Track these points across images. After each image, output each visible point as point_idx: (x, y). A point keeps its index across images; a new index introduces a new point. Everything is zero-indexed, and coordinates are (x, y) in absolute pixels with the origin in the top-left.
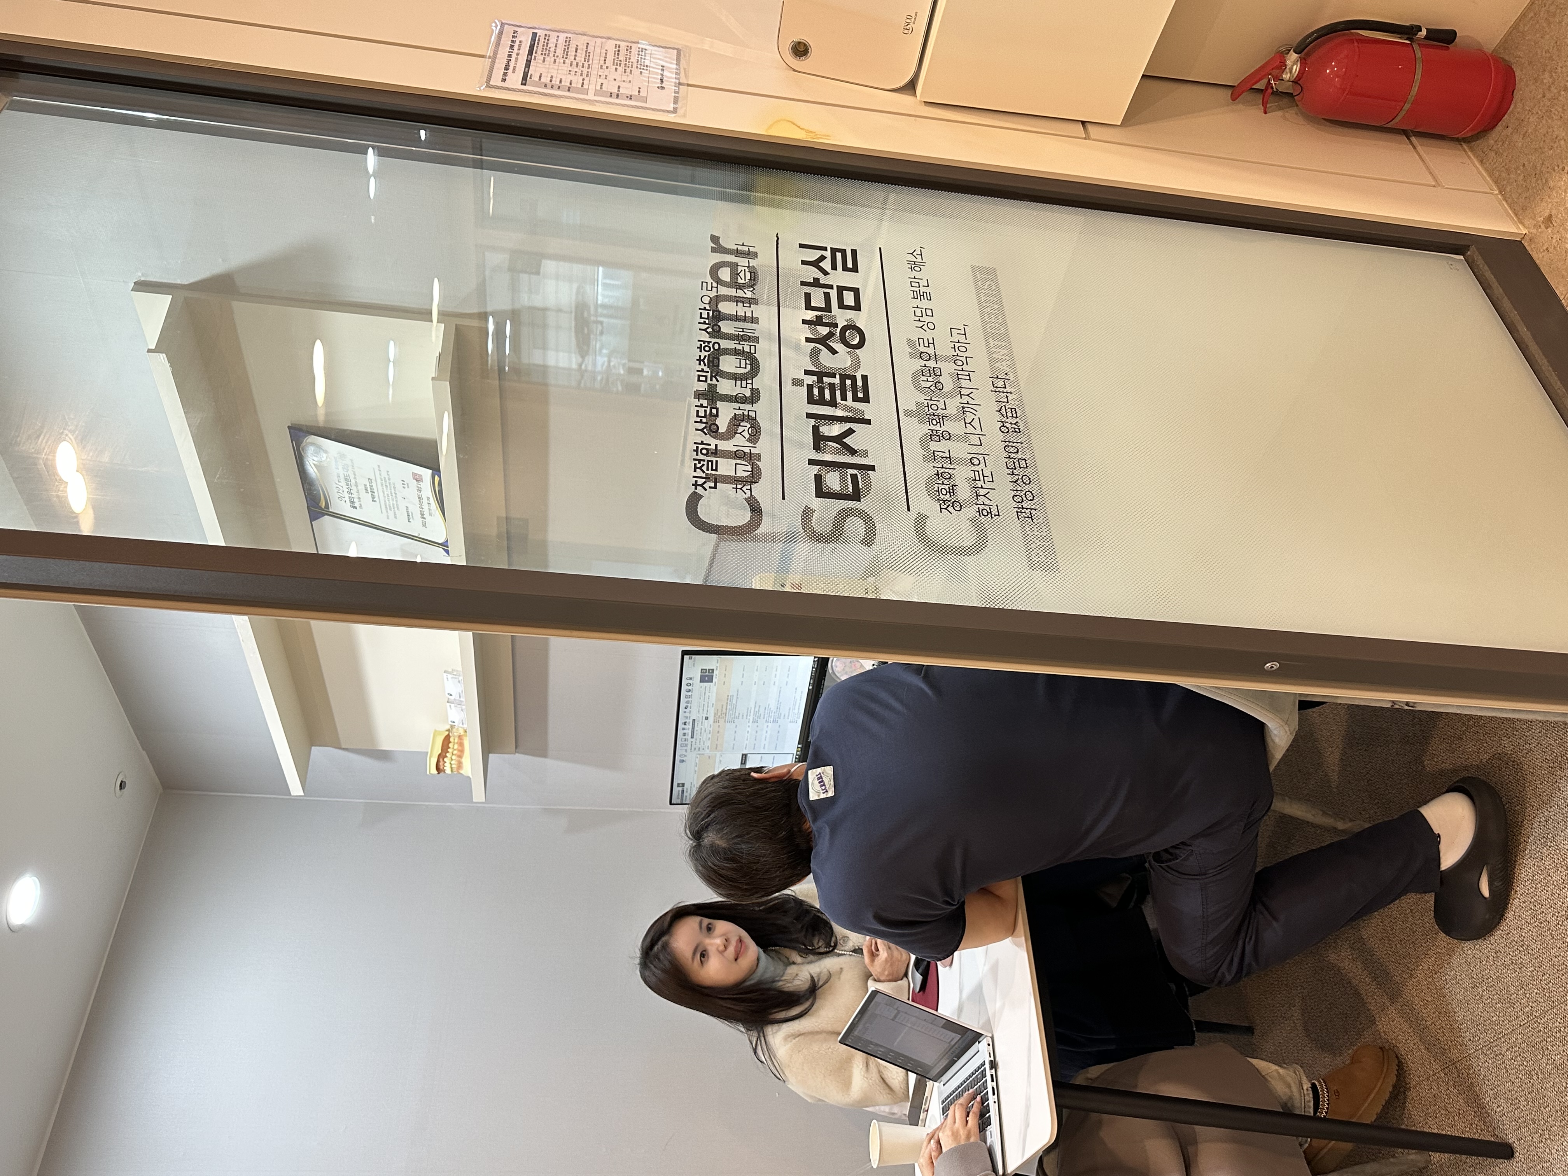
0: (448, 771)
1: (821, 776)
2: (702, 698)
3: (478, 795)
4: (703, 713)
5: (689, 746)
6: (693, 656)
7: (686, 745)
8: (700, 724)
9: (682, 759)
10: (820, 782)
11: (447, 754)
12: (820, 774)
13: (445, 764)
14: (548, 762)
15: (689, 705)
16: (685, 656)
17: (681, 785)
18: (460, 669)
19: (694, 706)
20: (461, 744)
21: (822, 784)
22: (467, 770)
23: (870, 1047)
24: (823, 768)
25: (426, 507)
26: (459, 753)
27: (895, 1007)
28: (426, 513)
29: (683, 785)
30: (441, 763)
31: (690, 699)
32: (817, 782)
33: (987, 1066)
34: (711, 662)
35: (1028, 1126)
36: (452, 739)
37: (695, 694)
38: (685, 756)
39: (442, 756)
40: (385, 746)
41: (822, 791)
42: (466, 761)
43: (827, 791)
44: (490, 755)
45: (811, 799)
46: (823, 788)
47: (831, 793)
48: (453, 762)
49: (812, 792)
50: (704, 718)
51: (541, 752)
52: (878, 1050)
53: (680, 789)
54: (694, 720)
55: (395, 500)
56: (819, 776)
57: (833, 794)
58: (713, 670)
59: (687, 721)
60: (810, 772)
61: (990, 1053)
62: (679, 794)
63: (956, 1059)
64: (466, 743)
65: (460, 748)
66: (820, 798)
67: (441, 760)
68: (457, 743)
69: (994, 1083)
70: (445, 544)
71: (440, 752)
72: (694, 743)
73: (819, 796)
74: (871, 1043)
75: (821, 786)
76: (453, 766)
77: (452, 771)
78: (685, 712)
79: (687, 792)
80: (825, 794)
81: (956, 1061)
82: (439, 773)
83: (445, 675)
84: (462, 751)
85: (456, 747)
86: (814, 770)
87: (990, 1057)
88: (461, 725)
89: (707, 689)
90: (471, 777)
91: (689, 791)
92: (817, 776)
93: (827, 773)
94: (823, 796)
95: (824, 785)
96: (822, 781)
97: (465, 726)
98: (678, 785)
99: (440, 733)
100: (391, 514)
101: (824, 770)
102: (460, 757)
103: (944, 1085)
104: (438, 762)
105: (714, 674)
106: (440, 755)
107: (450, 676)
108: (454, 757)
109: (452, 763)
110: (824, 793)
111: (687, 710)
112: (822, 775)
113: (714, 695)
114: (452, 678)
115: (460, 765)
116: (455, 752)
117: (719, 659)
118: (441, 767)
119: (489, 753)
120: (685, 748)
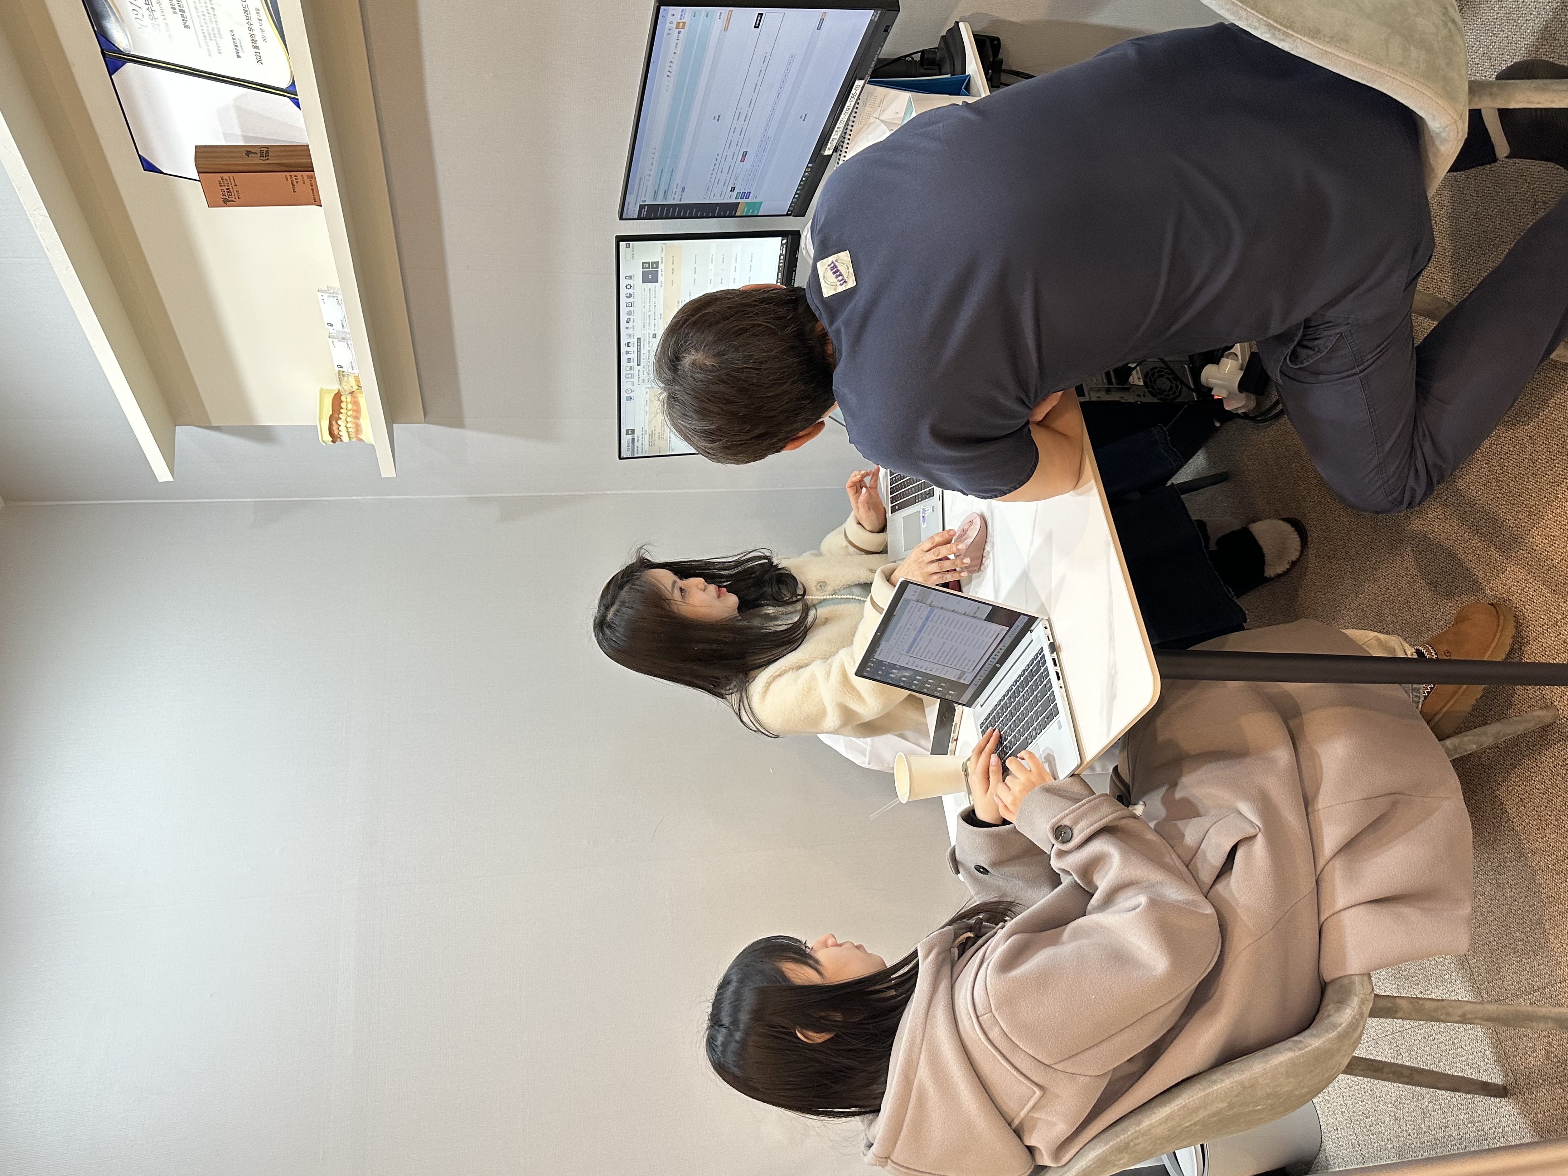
0: (345, 438)
1: (835, 265)
2: (647, 306)
3: (387, 470)
4: (649, 329)
5: (636, 377)
6: (631, 243)
7: (633, 377)
8: (647, 345)
9: (629, 395)
10: (834, 273)
11: (341, 416)
12: (833, 262)
13: (340, 429)
14: (468, 435)
15: (631, 317)
16: (621, 243)
17: (630, 432)
18: (337, 285)
19: (637, 318)
20: (356, 403)
21: (838, 274)
22: (367, 435)
23: (892, 673)
24: (836, 255)
25: (256, 26)
26: (355, 414)
27: (929, 602)
28: (258, 37)
29: (633, 431)
30: (335, 427)
31: (631, 309)
32: (830, 273)
33: (1047, 651)
34: (654, 251)
35: (1115, 697)
36: (343, 398)
37: (637, 300)
38: (633, 391)
39: (334, 418)
40: (265, 419)
41: (839, 283)
42: (365, 422)
43: (845, 282)
44: (394, 425)
45: (825, 295)
46: (840, 278)
47: (851, 283)
48: (349, 425)
49: (826, 287)
50: (651, 336)
51: (456, 420)
52: (901, 677)
53: (630, 437)
54: (639, 339)
55: (213, 20)
56: (832, 265)
57: (855, 284)
58: (657, 263)
59: (631, 340)
60: (818, 264)
61: (1048, 637)
62: (629, 444)
63: (999, 666)
64: (362, 400)
65: (355, 408)
66: (838, 291)
67: (334, 423)
68: (351, 403)
69: (1058, 668)
70: (291, 89)
71: (331, 413)
72: (641, 373)
73: (835, 290)
74: (894, 666)
75: (837, 277)
76: (350, 430)
77: (350, 437)
78: (627, 328)
79: (638, 441)
80: (843, 286)
81: (999, 668)
82: (334, 442)
83: (320, 294)
84: (357, 411)
85: (350, 406)
86: (824, 261)
87: (1049, 640)
88: (350, 370)
89: (652, 292)
90: (374, 444)
91: (640, 440)
92: (829, 265)
93: (842, 260)
94: (840, 289)
95: (841, 275)
96: (838, 271)
97: (356, 371)
98: (627, 433)
99: (328, 391)
100: (213, 45)
101: (838, 256)
102: (357, 418)
103: (982, 706)
104: (330, 425)
105: (659, 270)
106: (331, 417)
107: (325, 295)
108: (349, 419)
109: (347, 426)
110: (841, 285)
111: (630, 325)
112: (836, 263)
113: (662, 301)
114: (329, 296)
115: (358, 429)
116: (350, 413)
117: (664, 246)
118: (336, 433)
119: (393, 423)
120: (632, 380)
